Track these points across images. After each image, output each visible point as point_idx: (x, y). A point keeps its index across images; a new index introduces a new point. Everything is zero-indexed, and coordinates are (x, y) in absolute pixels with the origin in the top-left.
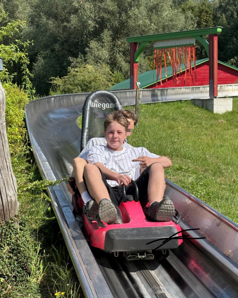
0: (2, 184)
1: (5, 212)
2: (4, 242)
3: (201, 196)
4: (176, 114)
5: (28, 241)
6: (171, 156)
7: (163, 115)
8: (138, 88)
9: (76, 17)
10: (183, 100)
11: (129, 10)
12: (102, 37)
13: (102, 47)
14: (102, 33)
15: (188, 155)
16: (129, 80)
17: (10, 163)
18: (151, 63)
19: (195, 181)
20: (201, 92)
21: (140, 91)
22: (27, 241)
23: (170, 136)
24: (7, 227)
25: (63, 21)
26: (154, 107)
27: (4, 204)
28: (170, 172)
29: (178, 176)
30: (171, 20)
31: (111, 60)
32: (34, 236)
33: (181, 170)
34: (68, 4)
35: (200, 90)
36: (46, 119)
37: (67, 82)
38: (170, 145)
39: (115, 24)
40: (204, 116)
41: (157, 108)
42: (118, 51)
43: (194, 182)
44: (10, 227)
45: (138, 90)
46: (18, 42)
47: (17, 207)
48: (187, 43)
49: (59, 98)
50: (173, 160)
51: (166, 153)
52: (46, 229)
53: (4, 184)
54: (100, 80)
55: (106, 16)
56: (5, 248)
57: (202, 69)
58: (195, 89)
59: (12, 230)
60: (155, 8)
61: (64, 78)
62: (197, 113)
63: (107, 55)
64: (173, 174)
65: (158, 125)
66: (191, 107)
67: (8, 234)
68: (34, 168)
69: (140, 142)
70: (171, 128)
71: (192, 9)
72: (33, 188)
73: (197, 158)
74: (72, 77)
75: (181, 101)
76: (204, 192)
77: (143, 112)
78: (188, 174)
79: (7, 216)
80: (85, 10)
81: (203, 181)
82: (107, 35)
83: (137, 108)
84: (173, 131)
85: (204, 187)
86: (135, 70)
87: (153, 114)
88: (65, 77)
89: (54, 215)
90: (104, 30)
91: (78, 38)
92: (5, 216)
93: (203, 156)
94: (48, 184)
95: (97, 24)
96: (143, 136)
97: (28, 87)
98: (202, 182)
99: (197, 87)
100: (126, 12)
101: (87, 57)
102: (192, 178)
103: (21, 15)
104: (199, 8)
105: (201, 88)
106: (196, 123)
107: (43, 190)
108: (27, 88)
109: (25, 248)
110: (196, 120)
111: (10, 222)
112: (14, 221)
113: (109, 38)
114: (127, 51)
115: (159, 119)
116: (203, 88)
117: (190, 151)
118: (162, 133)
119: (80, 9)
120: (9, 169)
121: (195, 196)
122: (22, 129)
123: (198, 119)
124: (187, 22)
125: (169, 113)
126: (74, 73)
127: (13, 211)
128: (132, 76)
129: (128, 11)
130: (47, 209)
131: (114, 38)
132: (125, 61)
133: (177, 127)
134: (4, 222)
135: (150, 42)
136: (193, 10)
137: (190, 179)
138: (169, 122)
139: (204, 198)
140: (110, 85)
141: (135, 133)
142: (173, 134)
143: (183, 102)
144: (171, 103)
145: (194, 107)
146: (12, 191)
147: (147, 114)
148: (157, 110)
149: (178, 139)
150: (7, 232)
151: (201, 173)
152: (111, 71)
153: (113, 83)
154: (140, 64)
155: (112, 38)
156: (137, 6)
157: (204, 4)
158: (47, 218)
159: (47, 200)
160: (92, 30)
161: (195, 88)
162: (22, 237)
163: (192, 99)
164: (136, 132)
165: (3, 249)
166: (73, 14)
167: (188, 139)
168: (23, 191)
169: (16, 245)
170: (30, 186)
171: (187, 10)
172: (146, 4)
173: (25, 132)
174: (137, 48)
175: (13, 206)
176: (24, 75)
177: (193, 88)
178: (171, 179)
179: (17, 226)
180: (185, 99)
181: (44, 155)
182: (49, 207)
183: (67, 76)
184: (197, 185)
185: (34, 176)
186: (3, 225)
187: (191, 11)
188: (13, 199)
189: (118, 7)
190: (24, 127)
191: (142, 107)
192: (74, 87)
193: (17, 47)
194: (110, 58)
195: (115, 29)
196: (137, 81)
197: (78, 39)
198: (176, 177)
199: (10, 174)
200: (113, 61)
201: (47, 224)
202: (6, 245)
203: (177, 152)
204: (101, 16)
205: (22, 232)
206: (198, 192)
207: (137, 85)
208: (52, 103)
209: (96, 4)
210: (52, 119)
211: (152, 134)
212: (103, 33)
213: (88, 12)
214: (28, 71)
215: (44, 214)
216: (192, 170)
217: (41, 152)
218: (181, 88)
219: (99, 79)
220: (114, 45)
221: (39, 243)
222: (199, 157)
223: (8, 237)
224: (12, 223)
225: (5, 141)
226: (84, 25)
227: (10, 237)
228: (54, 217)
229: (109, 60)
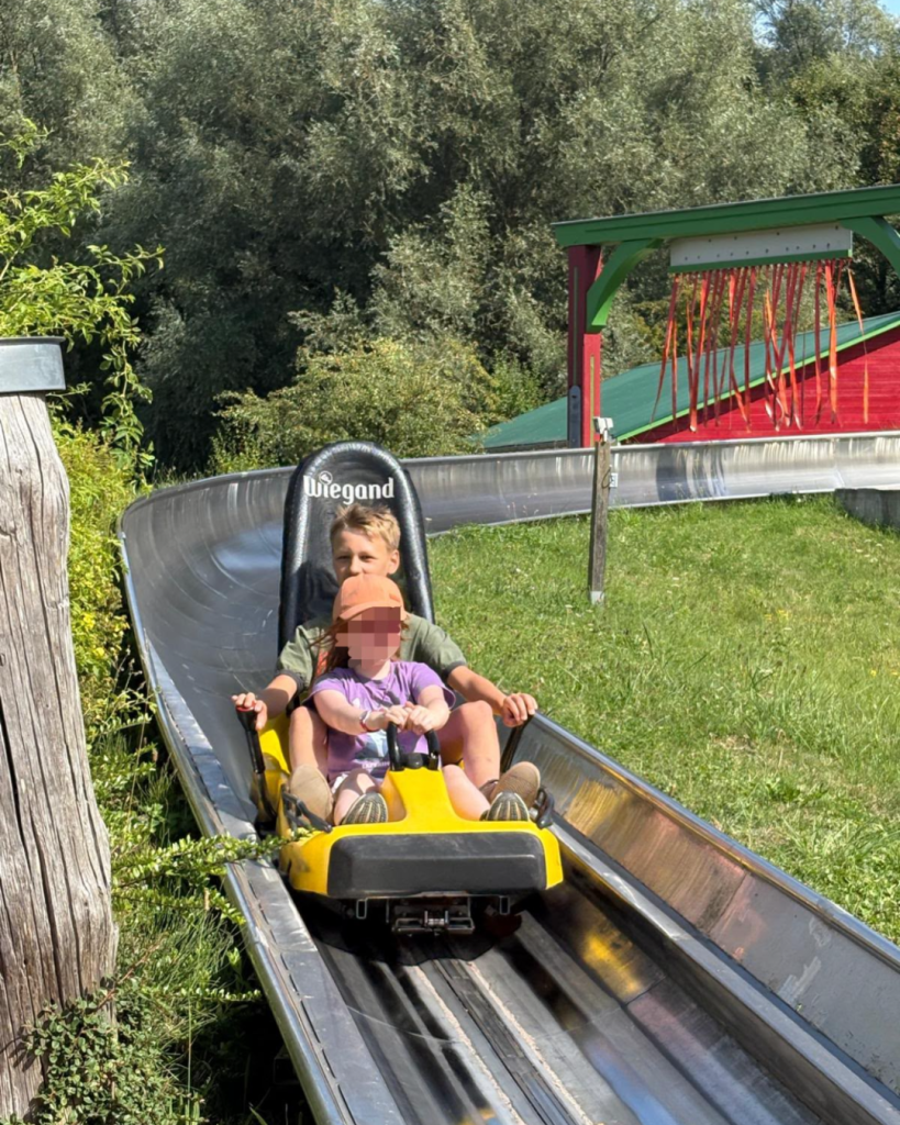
0: (53, 852)
1: (61, 965)
2: (57, 1090)
3: (877, 913)
4: (768, 554)
5: (152, 1089)
6: (746, 736)
7: (711, 559)
8: (603, 443)
9: (331, 133)
10: (801, 496)
11: (563, 102)
12: (445, 221)
13: (446, 260)
14: (445, 200)
15: (823, 736)
16: (563, 403)
17: (86, 765)
18: (654, 332)
19: (852, 847)
20: (880, 460)
21: (613, 452)
22: (147, 1088)
23: (742, 650)
24: (68, 1027)
25: (279, 149)
26: (674, 522)
27: (59, 935)
28: (740, 809)
29: (778, 827)
30: (749, 148)
31: (482, 316)
32: (173, 1072)
33: (791, 798)
34: (298, 77)
35: (872, 450)
36: (204, 575)
37: (290, 412)
38: (742, 691)
39: (504, 162)
40: (892, 564)
41: (687, 526)
42: (513, 280)
43: (847, 852)
44: (80, 1026)
45: (601, 451)
46: (99, 257)
47: (110, 944)
48: (817, 250)
49: (263, 484)
50: (753, 754)
51: (727, 726)
52: (222, 1045)
53: (61, 848)
54: (437, 404)
55: (462, 128)
56: (59, 1115)
57: (884, 356)
58: (854, 446)
59: (88, 1039)
60: (677, 94)
61: (280, 397)
62: (859, 551)
63: (464, 296)
64: (755, 818)
65: (687, 600)
66: (834, 525)
67: (73, 1058)
68: (161, 787)
69: (612, 675)
70: (744, 614)
71: (839, 95)
72: (171, 867)
73: (858, 747)
74: (314, 391)
75: (789, 498)
76: (887, 895)
77: (623, 546)
78: (820, 818)
79: (71, 982)
80: (373, 104)
81: (884, 849)
82: (465, 209)
83: (600, 530)
84: (757, 627)
85: (890, 873)
86: (591, 363)
87: (669, 552)
88: (285, 390)
89: (256, 984)
90: (455, 186)
91: (340, 222)
92: (63, 982)
93: (888, 741)
94: (230, 853)
95: (427, 164)
96: (625, 651)
97: (124, 438)
98: (881, 853)
99: (860, 438)
100: (552, 110)
101: (373, 305)
102: (839, 835)
103: (95, 120)
104: (869, 93)
105: (879, 440)
106: (859, 596)
107: (210, 876)
108: (120, 440)
109: (143, 1117)
110: (859, 581)
111: (83, 1005)
112: (97, 1003)
113: (475, 225)
114: (556, 278)
115: (695, 575)
116: (890, 441)
117: (830, 716)
118: (708, 639)
119: (350, 98)
120: (81, 791)
121: (849, 910)
122: (111, 619)
123: (867, 579)
124: (816, 152)
125: (739, 552)
126: (324, 374)
127: (94, 964)
128: (575, 390)
129: (560, 104)
130: (227, 959)
131: (498, 224)
132: (544, 320)
133: (773, 611)
134: (55, 1007)
135: (657, 243)
136: (842, 102)
137: (830, 842)
138: (738, 590)
139: (889, 921)
140: (479, 425)
141: (591, 638)
142: (756, 643)
143: (799, 500)
144: (747, 506)
145: (849, 523)
146: (92, 880)
147: (643, 556)
148: (687, 537)
149: (779, 664)
150: (67, 1050)
151: (878, 814)
152: (483, 365)
153: (492, 416)
154: (609, 333)
155: (487, 224)
156: (596, 82)
157: (890, 74)
158: (228, 997)
159: (227, 919)
160: (403, 187)
161: (851, 442)
162: (130, 1070)
163: (839, 492)
164: (594, 632)
165: (50, 1117)
166: (319, 120)
167: (820, 664)
168: (127, 882)
169: (106, 1102)
170: (159, 859)
171: (815, 102)
172: (639, 73)
173: (122, 633)
174: (600, 266)
175: (95, 940)
176: (112, 388)
177: (842, 440)
178: (745, 837)
179: (108, 1023)
180: (806, 488)
181: (200, 731)
182: (231, 949)
183: (293, 389)
184: (860, 866)
185: (163, 820)
186: (53, 1018)
187: (835, 104)
188: (96, 911)
189: (515, 92)
190: (119, 612)
191: (621, 524)
192: (323, 433)
193: (96, 276)
194: (478, 307)
195: (504, 181)
196: (596, 414)
197: (340, 227)
198: (766, 832)
199: (83, 810)
200: (492, 322)
201: (224, 1018)
202: (64, 1101)
203: (774, 722)
204: (443, 128)
205: (131, 1048)
206: (864, 897)
207: (597, 430)
208: (232, 503)
209: (420, 78)
210: (233, 572)
211: (662, 641)
212: (448, 202)
213: (387, 114)
214: (132, 375)
215: (214, 978)
216: (838, 799)
217: (191, 717)
218: (792, 441)
219: (430, 401)
220: (498, 255)
221: (196, 1096)
222: (868, 742)
223: (74, 1069)
224: (89, 1011)
225: (67, 673)
226: (369, 167)
227: (80, 1071)
228: (256, 992)
229: (475, 316)
